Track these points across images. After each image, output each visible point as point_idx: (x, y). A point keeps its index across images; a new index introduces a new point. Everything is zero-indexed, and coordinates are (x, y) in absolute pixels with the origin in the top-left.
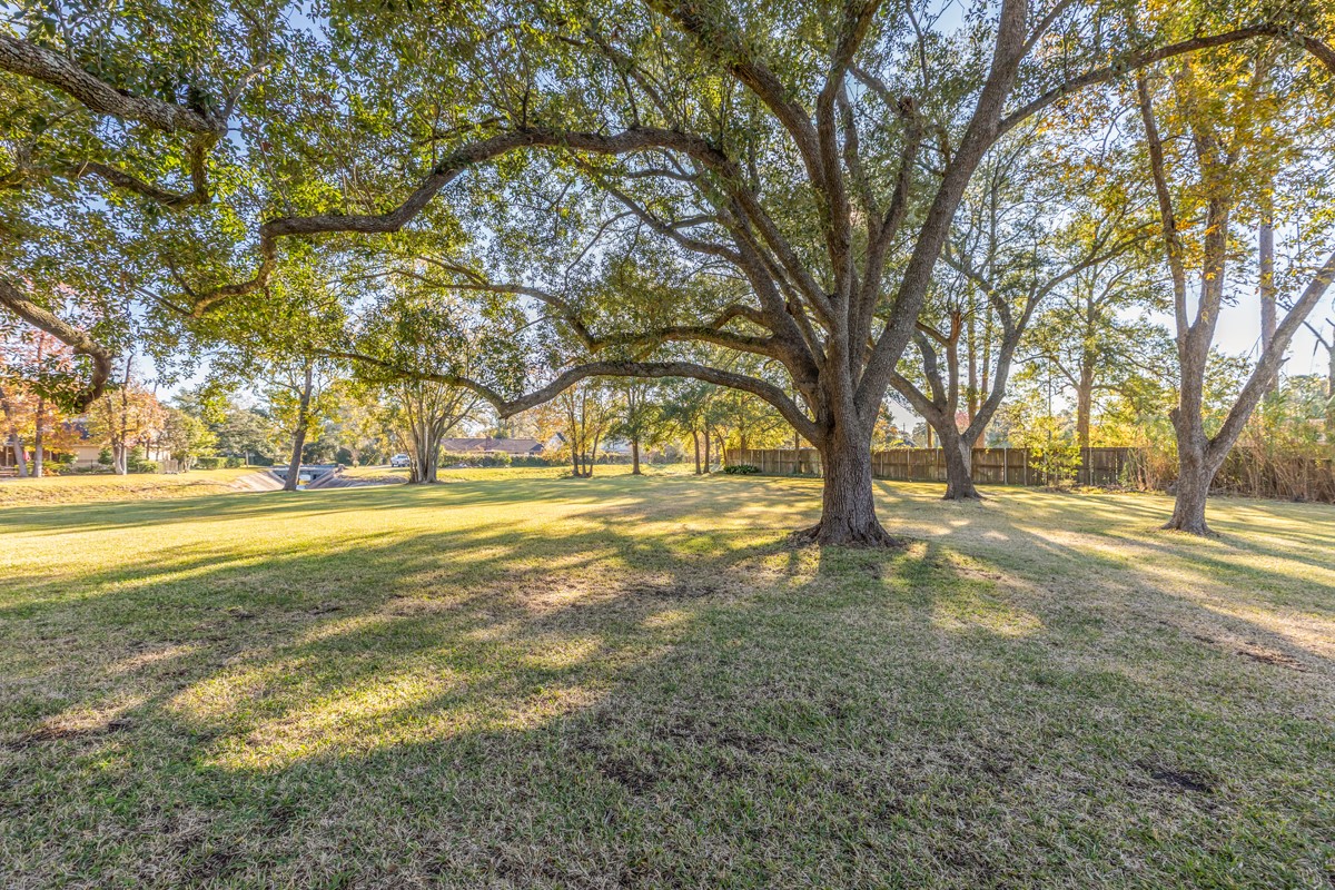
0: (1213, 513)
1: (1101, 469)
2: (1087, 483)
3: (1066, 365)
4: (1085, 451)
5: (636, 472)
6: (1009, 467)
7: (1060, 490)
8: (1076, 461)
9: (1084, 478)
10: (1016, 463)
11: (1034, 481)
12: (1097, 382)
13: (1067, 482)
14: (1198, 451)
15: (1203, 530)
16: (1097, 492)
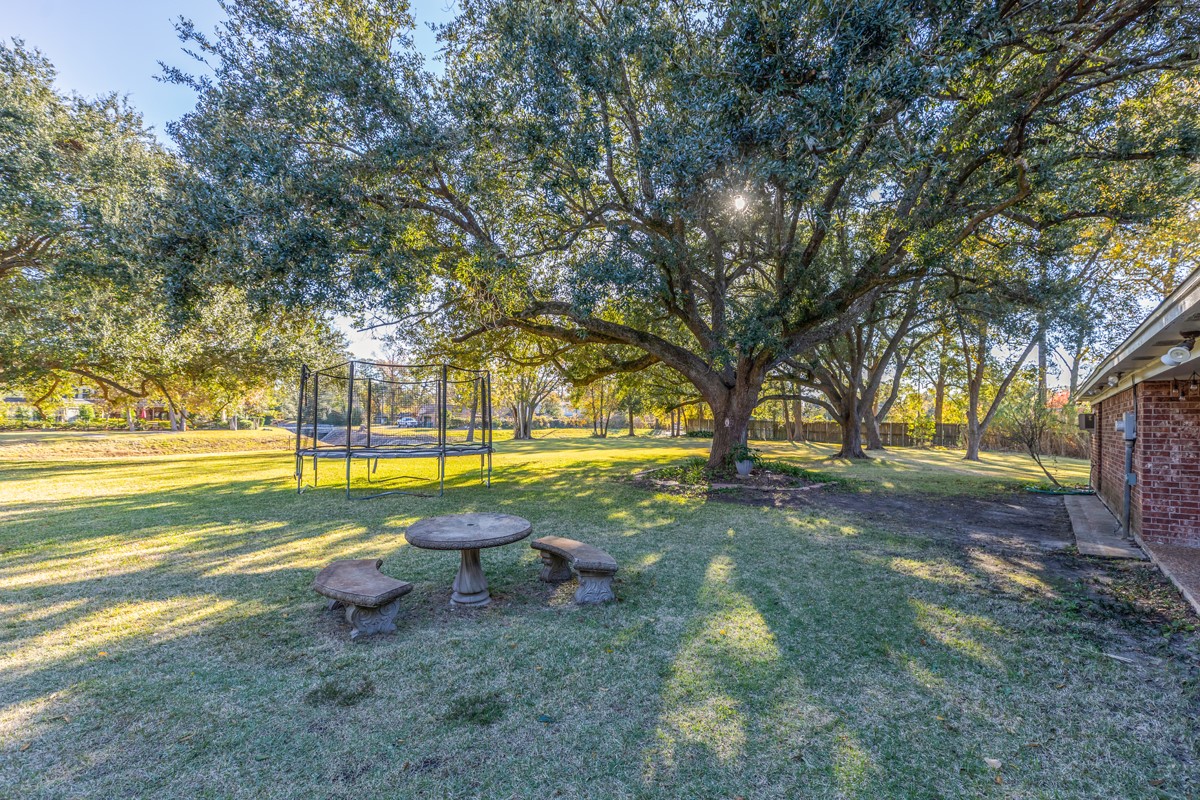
0: (982, 455)
1: (948, 436)
2: (940, 444)
3: (929, 371)
4: (938, 425)
5: (632, 434)
6: (893, 435)
7: (924, 448)
8: (933, 431)
9: (937, 441)
10: (897, 432)
11: (908, 442)
12: (948, 381)
13: (927, 444)
14: (975, 429)
15: (978, 459)
16: (944, 448)
